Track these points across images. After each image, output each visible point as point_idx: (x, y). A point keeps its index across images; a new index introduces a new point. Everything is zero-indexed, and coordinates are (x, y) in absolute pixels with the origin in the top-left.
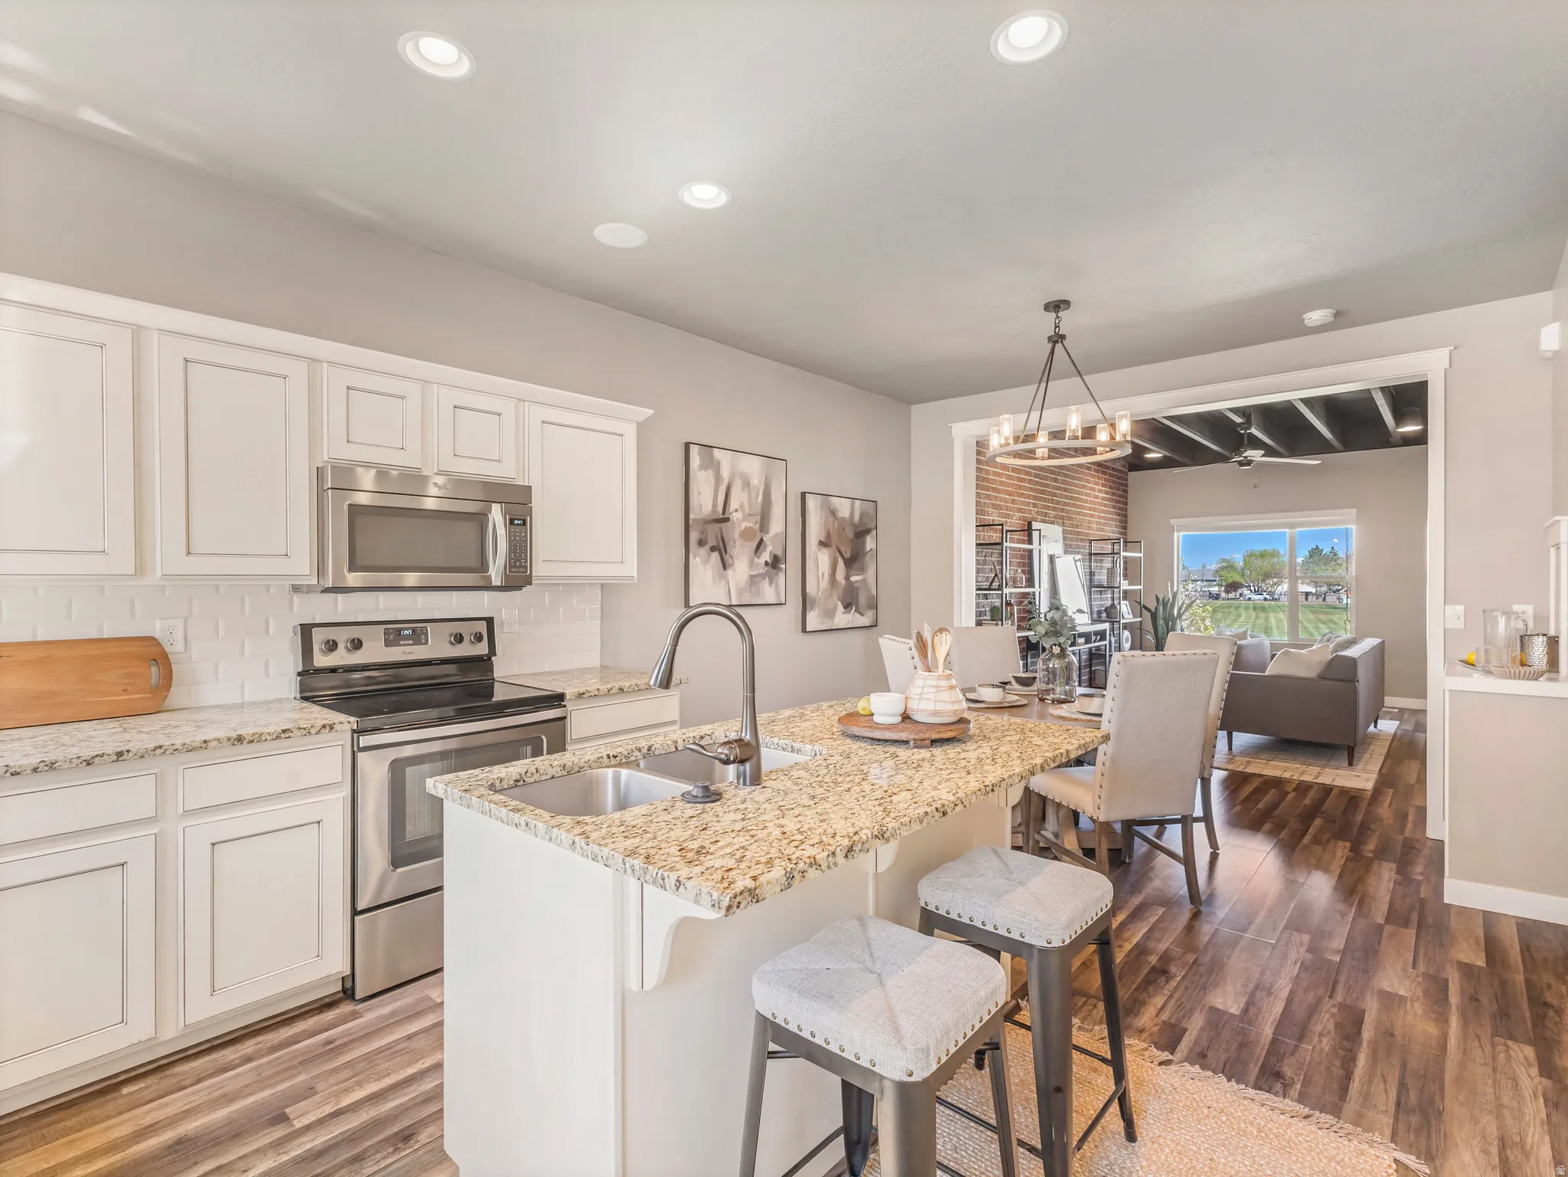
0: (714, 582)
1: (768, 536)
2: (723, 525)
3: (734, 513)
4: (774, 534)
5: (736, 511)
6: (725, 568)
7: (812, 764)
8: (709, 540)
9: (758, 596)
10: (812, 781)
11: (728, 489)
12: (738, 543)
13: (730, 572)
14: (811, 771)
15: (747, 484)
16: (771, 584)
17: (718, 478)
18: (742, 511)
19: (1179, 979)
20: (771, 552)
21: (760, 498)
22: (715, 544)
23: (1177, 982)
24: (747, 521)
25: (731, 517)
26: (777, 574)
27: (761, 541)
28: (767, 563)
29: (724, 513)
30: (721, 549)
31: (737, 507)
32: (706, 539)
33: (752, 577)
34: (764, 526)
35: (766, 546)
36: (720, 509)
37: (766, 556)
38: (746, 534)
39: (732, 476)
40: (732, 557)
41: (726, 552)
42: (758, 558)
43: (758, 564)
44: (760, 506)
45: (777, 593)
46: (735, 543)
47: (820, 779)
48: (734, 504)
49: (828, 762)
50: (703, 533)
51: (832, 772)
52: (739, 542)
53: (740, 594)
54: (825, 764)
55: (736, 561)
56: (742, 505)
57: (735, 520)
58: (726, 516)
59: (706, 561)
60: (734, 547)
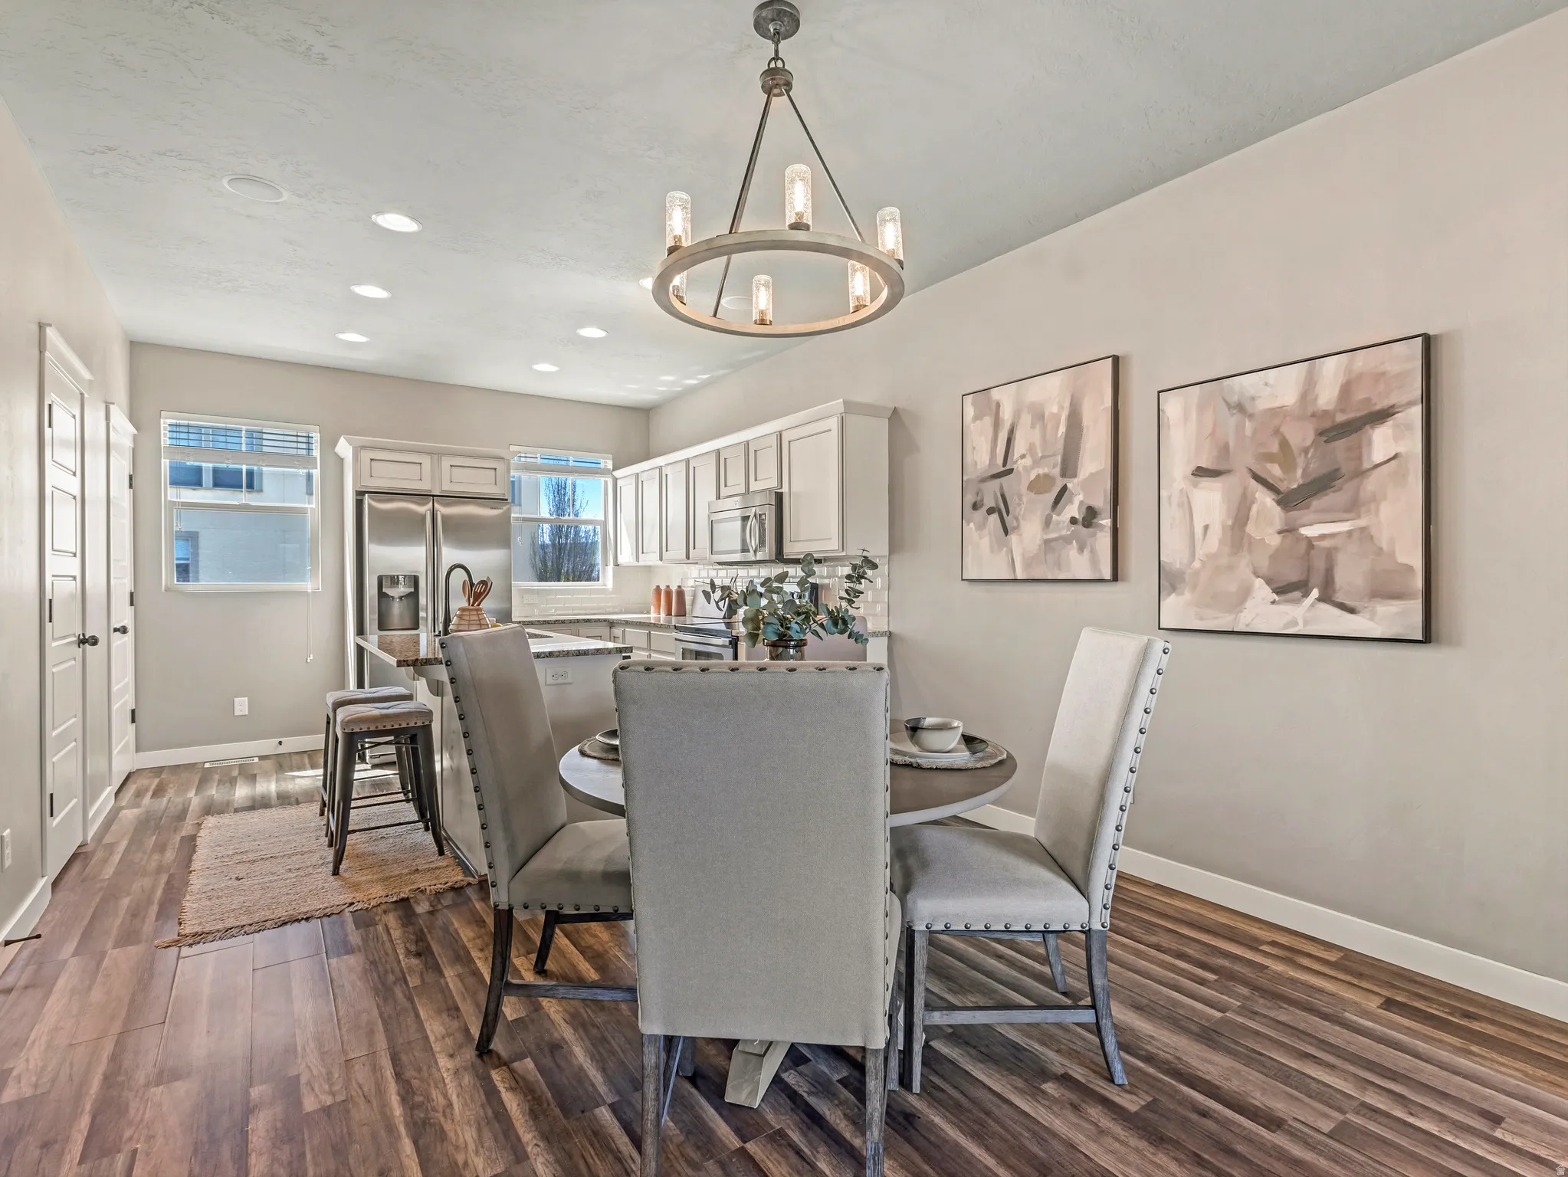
0: (992, 550)
1: (1076, 480)
2: (1004, 480)
3: (1020, 462)
4: (1087, 474)
5: (1023, 456)
6: (1006, 533)
8: (985, 502)
9: (1059, 569)
11: (1011, 432)
12: (1025, 499)
13: (1013, 538)
15: (1039, 417)
16: (1081, 549)
17: (997, 424)
18: (1032, 456)
19: (401, 957)
20: (1081, 503)
21: (1062, 429)
22: (993, 505)
23: (400, 954)
24: (1039, 467)
25: (1015, 467)
26: (1094, 535)
27: (1064, 489)
28: (1073, 521)
29: (1004, 464)
30: (1002, 511)
31: (1024, 452)
32: (982, 500)
33: (1047, 542)
34: (1068, 468)
35: (1072, 495)
36: (1000, 460)
37: (1073, 510)
38: (1038, 485)
39: (1017, 414)
40: (1017, 519)
41: (1008, 513)
42: (1059, 514)
43: (1058, 523)
44: (1062, 441)
45: (1094, 563)
46: (1020, 499)
48: (1019, 447)
50: (978, 494)
52: (1027, 496)
53: (1028, 564)
55: (1022, 523)
56: (1031, 448)
57: (1021, 469)
58: (1008, 467)
59: (981, 527)
60: (1019, 505)
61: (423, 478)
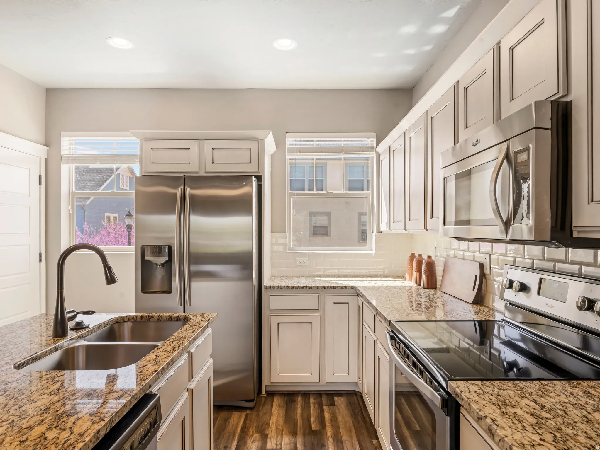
7: (23, 354)
10: (22, 344)
14: (23, 349)
47: (16, 346)
49: (10, 358)
51: (7, 352)
54: (13, 356)
61: (190, 163)
